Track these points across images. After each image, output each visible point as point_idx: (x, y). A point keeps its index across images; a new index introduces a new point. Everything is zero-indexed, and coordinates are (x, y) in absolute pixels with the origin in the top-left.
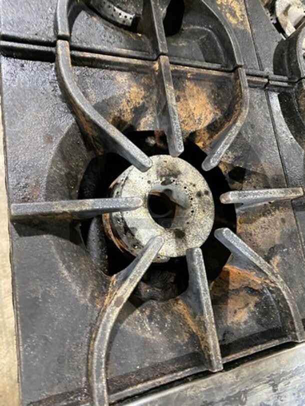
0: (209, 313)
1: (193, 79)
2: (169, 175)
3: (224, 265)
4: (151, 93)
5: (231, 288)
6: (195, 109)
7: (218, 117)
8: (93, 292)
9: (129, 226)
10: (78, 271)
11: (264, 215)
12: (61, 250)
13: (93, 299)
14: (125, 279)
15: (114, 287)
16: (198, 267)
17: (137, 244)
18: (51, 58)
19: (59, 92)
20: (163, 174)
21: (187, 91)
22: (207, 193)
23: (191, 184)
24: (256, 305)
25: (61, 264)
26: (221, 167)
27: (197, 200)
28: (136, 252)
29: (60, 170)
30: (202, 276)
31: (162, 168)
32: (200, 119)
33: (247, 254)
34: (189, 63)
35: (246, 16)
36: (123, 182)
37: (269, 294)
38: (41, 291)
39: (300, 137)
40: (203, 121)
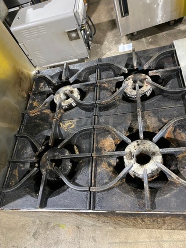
0: (182, 149)
1: (97, 144)
2: (131, 156)
3: (164, 138)
4: (103, 160)
5: (173, 138)
6: (108, 144)
7: (111, 136)
8: (174, 187)
9: (151, 172)
10: (167, 191)
11: (146, 122)
12: (160, 196)
13: (177, 187)
14: (170, 176)
15: (173, 180)
16: (166, 151)
17: (157, 170)
18: (94, 193)
19: (106, 192)
20: (131, 158)
21: (102, 146)
22: (137, 142)
23: (134, 147)
24: (180, 130)
25: (165, 196)
26: (127, 135)
27: (140, 146)
28: (159, 170)
29: (133, 194)
30: (170, 150)
31: (129, 158)
32: (111, 142)
33: (162, 133)
34: (92, 145)
35: (71, 121)
36: (134, 173)
37: (176, 125)
38: (174, 203)
39: (117, 104)
40: (112, 141)
